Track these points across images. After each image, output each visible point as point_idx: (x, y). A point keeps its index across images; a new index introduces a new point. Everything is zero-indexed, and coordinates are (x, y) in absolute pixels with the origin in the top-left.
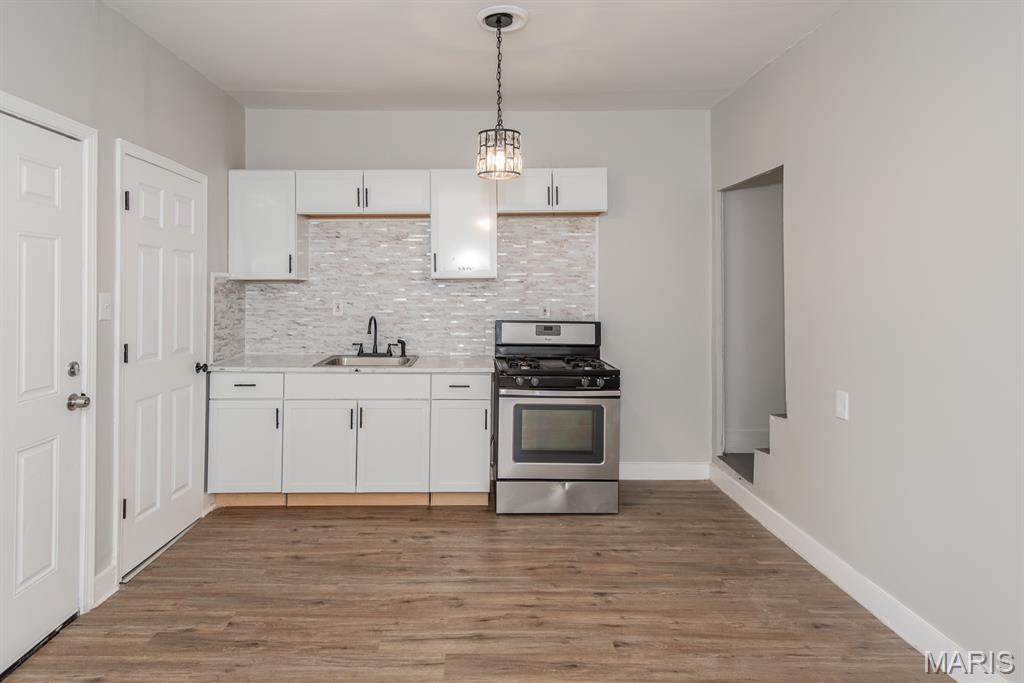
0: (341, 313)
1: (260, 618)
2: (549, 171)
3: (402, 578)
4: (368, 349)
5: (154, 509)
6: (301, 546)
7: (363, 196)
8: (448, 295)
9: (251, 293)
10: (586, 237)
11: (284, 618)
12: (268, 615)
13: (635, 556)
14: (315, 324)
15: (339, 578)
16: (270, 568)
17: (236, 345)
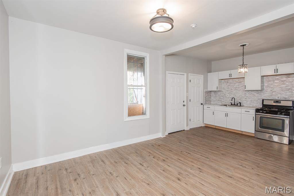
0: (228, 97)
2: (275, 65)
4: (233, 104)
7: (230, 75)
8: (251, 93)
9: (212, 93)
14: (223, 99)
15: (217, 136)
17: (209, 101)
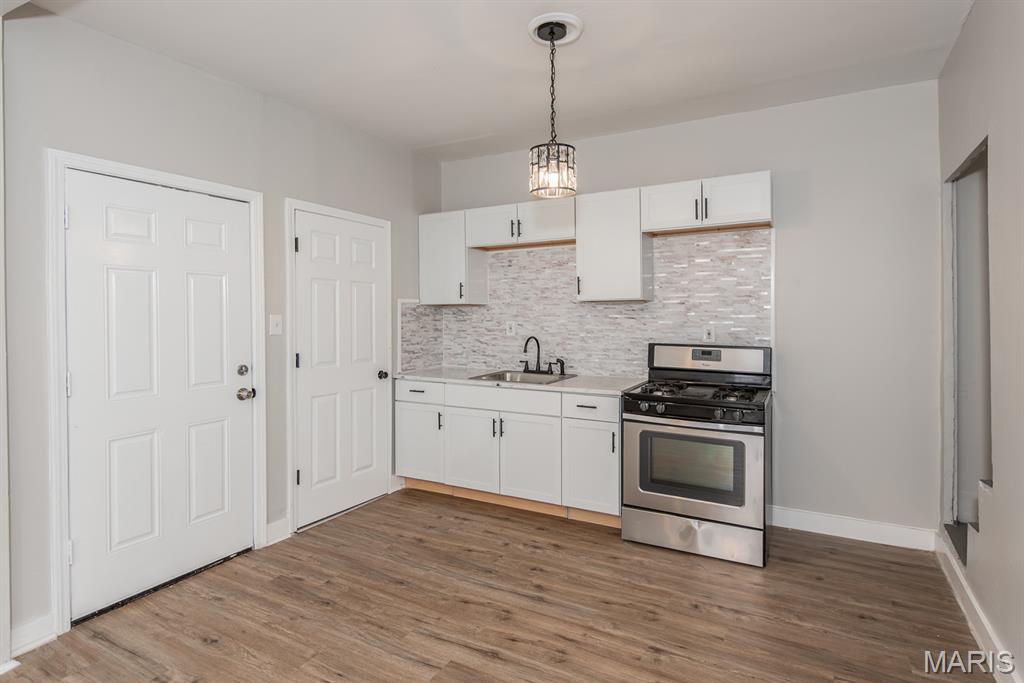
0: (513, 334)
1: (350, 584)
2: (699, 182)
3: (483, 579)
4: (533, 366)
5: (332, 482)
6: (432, 531)
7: (516, 227)
8: (606, 317)
9: (446, 316)
10: (761, 252)
11: (365, 589)
12: (358, 582)
13: (741, 620)
14: (493, 342)
15: (434, 565)
16: (394, 544)
17: (431, 358)
